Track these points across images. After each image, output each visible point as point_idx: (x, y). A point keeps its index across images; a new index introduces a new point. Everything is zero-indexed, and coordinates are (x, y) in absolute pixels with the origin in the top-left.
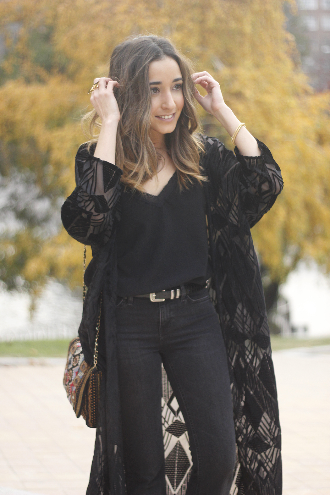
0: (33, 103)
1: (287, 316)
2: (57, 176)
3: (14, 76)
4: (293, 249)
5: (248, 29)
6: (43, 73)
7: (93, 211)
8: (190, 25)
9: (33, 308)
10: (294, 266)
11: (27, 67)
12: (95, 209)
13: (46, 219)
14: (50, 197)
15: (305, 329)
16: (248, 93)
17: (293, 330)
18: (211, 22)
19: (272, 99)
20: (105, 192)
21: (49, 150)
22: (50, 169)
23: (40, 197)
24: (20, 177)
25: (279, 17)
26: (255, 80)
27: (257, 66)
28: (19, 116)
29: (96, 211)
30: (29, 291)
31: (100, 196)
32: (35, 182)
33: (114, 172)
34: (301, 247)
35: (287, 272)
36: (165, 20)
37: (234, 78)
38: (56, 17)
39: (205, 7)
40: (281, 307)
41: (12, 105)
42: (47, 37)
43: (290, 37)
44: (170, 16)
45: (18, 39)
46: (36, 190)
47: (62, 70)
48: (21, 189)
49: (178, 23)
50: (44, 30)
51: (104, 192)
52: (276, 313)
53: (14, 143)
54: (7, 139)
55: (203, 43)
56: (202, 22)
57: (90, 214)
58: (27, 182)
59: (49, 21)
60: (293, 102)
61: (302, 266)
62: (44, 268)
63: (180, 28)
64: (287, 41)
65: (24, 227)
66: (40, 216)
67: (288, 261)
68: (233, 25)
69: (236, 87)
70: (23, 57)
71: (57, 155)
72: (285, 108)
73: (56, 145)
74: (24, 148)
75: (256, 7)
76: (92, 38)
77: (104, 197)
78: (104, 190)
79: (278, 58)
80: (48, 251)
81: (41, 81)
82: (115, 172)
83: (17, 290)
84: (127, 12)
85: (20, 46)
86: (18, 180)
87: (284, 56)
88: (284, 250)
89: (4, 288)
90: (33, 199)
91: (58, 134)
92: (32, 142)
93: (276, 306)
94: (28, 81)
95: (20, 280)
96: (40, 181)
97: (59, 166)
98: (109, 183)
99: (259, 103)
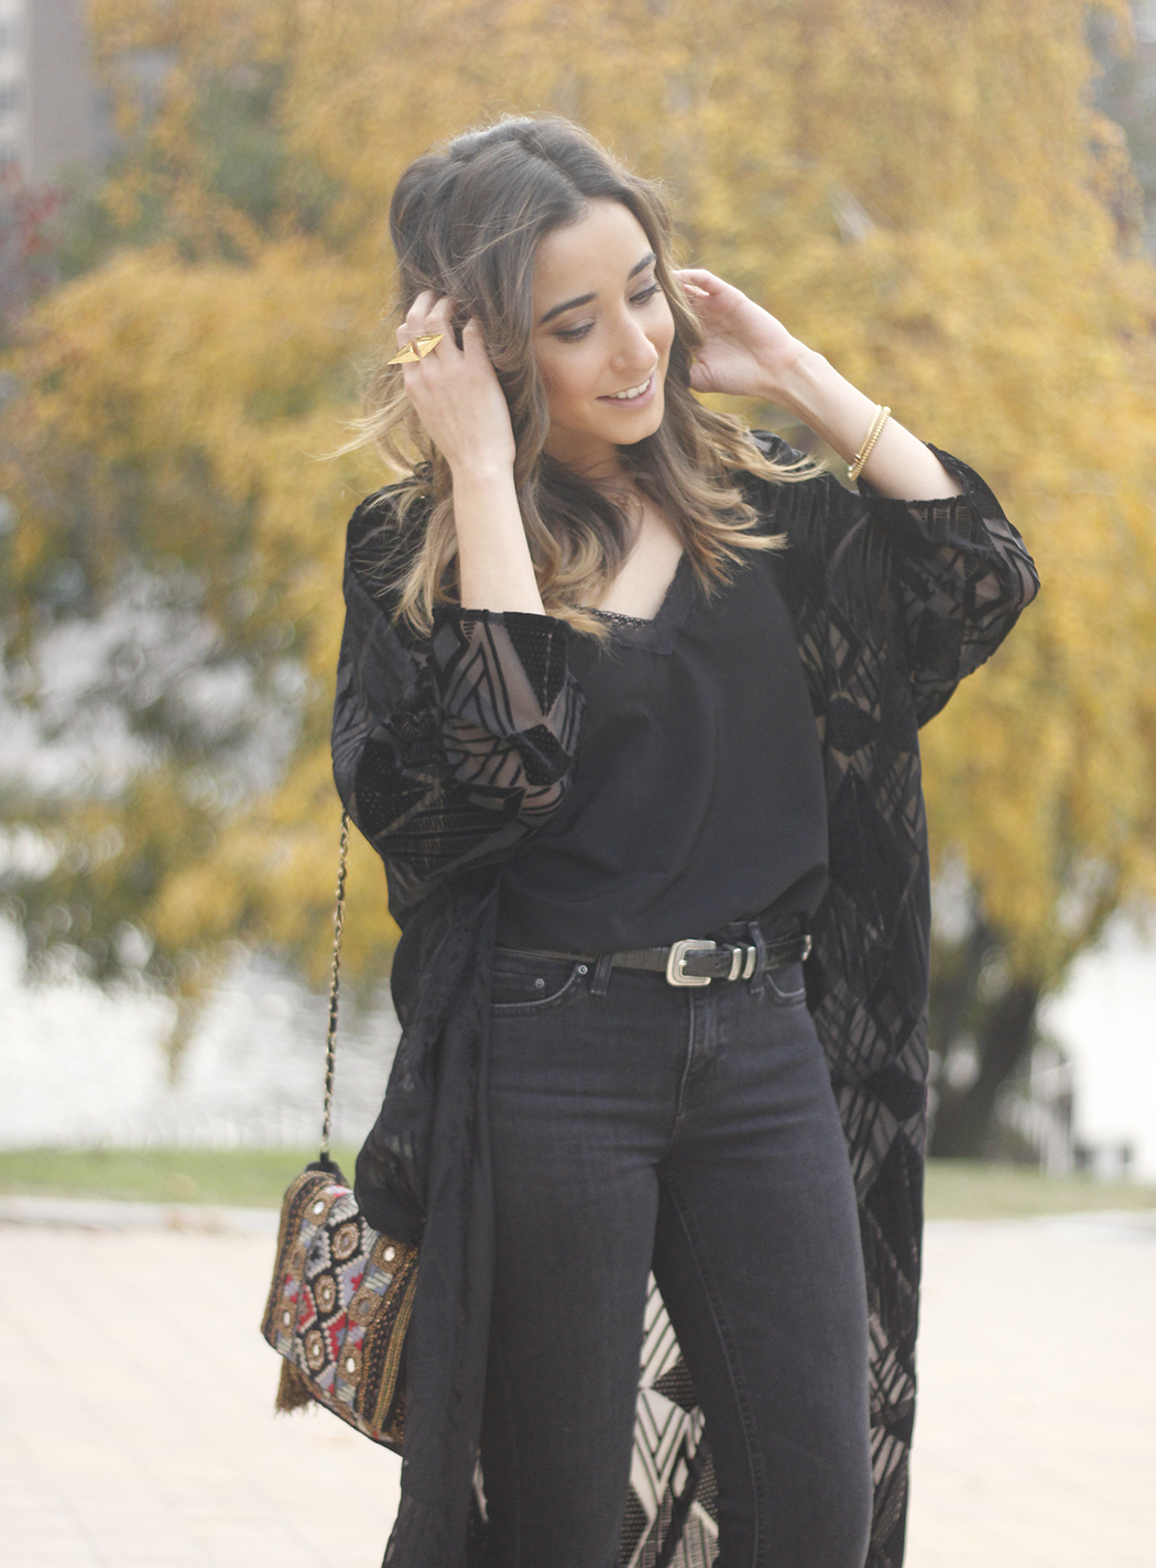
0: (205, 330)
1: (1065, 1107)
2: (279, 586)
3: (140, 235)
4: (1090, 870)
5: (964, 98)
6: (241, 229)
7: (522, 782)
8: (760, 79)
9: (176, 1046)
10: (1092, 932)
11: (187, 207)
12: (527, 775)
13: (235, 737)
14: (252, 662)
15: (1126, 1154)
16: (955, 322)
17: (1082, 1156)
18: (833, 70)
19: (1037, 348)
20: (545, 711)
21: (256, 494)
22: (259, 561)
23: (214, 661)
24: (145, 586)
25: (1072, 61)
26: (981, 280)
27: (993, 229)
28: (153, 374)
29: (532, 782)
30: (165, 983)
31: (533, 729)
32: (202, 608)
33: (546, 637)
34: (1119, 866)
35: (1068, 953)
36: (673, 59)
37: (906, 266)
38: (292, 34)
39: (813, 20)
40: (1043, 1076)
41: (132, 336)
42: (261, 106)
43: (1110, 133)
44: (691, 47)
45: (159, 109)
46: (204, 636)
47: (311, 223)
48: (150, 629)
49: (717, 68)
50: (251, 80)
51: (543, 714)
52: (1027, 1094)
53: (135, 466)
54: (112, 452)
55: (804, 144)
56: (803, 70)
57: (514, 796)
58: (171, 604)
59: (269, 50)
60: (1109, 358)
61: (1120, 931)
62: (224, 906)
63: (724, 89)
64: (1097, 147)
65: (158, 762)
66: (212, 727)
67: (1072, 912)
68: (910, 82)
69: (913, 298)
70: (173, 168)
71: (280, 513)
72: (1082, 381)
73: (281, 478)
74: (169, 485)
75: (996, 24)
76: (417, 114)
77: (546, 729)
78: (542, 707)
79: (1060, 205)
80: (240, 848)
81: (234, 256)
82: (550, 636)
83: (125, 979)
84: (541, 26)
85: (164, 132)
86: (142, 596)
87: (1082, 199)
88: (1062, 876)
89: (81, 971)
90: (192, 666)
91: (289, 438)
92: (199, 464)
93: (1027, 1072)
94: (189, 255)
95: (135, 946)
96: (216, 603)
97: (288, 550)
98: (546, 679)
99: (991, 358)
